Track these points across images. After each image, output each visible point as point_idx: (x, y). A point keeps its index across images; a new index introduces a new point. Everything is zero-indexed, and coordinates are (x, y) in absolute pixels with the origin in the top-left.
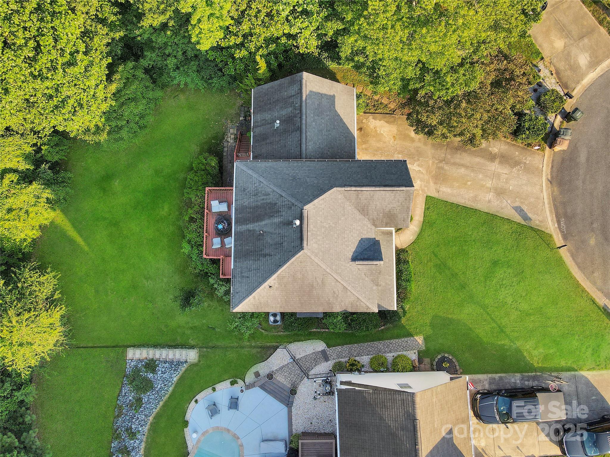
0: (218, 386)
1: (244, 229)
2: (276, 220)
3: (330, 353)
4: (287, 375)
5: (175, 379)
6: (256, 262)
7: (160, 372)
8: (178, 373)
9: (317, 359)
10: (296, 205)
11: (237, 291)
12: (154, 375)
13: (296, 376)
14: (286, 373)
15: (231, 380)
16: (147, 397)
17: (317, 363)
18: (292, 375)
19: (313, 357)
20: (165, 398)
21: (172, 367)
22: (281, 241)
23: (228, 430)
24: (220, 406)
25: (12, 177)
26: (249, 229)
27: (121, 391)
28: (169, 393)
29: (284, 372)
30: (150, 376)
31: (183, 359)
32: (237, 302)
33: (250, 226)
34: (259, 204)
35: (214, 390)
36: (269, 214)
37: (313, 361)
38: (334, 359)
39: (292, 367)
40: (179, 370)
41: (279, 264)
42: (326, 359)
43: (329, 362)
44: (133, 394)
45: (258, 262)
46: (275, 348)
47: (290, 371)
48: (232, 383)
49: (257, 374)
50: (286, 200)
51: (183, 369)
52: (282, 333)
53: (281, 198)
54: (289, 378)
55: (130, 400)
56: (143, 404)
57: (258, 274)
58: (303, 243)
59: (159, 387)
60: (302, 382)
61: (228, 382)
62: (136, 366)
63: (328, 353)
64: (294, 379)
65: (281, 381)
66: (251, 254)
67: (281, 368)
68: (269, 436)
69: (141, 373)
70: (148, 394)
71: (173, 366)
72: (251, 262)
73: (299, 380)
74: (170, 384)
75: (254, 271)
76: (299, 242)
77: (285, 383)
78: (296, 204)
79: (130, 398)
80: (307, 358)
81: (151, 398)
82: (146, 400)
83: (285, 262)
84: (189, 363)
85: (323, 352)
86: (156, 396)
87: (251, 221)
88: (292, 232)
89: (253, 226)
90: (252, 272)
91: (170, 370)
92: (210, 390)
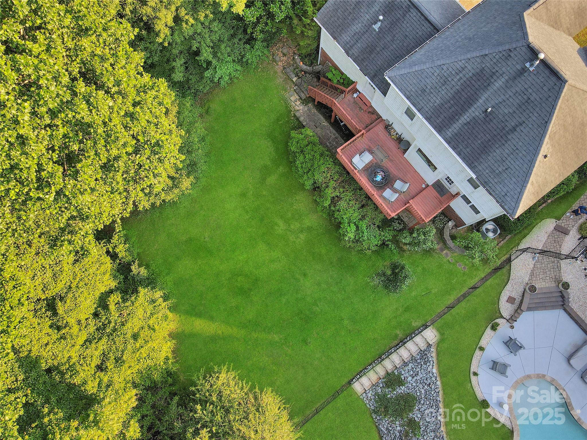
0: (483, 343)
1: (457, 128)
2: (499, 83)
3: (565, 224)
4: (543, 276)
5: (434, 371)
6: (506, 145)
7: (410, 378)
8: (432, 362)
9: (556, 239)
10: (515, 49)
11: (503, 194)
12: (406, 385)
13: (552, 270)
14: (540, 276)
15: (489, 326)
16: (417, 412)
17: (560, 242)
18: (548, 273)
19: (551, 240)
20: (440, 396)
21: (419, 363)
22: (525, 97)
23: (529, 377)
24: (501, 360)
25: (115, 298)
26: (465, 122)
27: (379, 430)
28: (440, 389)
29: (538, 276)
30: (402, 390)
31: (423, 346)
32: (513, 204)
33: (465, 118)
34: (458, 87)
35: (482, 349)
36: (482, 87)
37: (555, 245)
38: (573, 226)
39: (541, 266)
40: (430, 359)
41: (543, 122)
42: (565, 232)
43: (571, 233)
44: (397, 423)
45: (509, 143)
46: (509, 261)
47: (542, 271)
48: (494, 328)
49: (511, 300)
50: (494, 55)
51: (434, 355)
52: (502, 242)
53: (487, 58)
54: (547, 278)
55: (400, 432)
56: (419, 423)
57: (521, 155)
58: (561, 75)
59: (423, 391)
60: (562, 271)
61: (489, 331)
62: (376, 394)
63: (563, 225)
64: (553, 275)
65: (542, 286)
66: (490, 143)
67: (532, 274)
68: (570, 349)
69: (389, 396)
70: (417, 408)
71: (419, 361)
72: (497, 151)
73: (558, 272)
74: (434, 379)
75: (512, 156)
76: (554, 79)
77: (547, 285)
78: (514, 46)
79: (398, 428)
80: (547, 245)
81: (423, 409)
82: (419, 416)
83: (551, 114)
84: (433, 345)
85: (557, 229)
86: (428, 403)
87: (461, 112)
88: (534, 77)
89: (468, 115)
90: (509, 159)
91: (419, 366)
92: (478, 352)
